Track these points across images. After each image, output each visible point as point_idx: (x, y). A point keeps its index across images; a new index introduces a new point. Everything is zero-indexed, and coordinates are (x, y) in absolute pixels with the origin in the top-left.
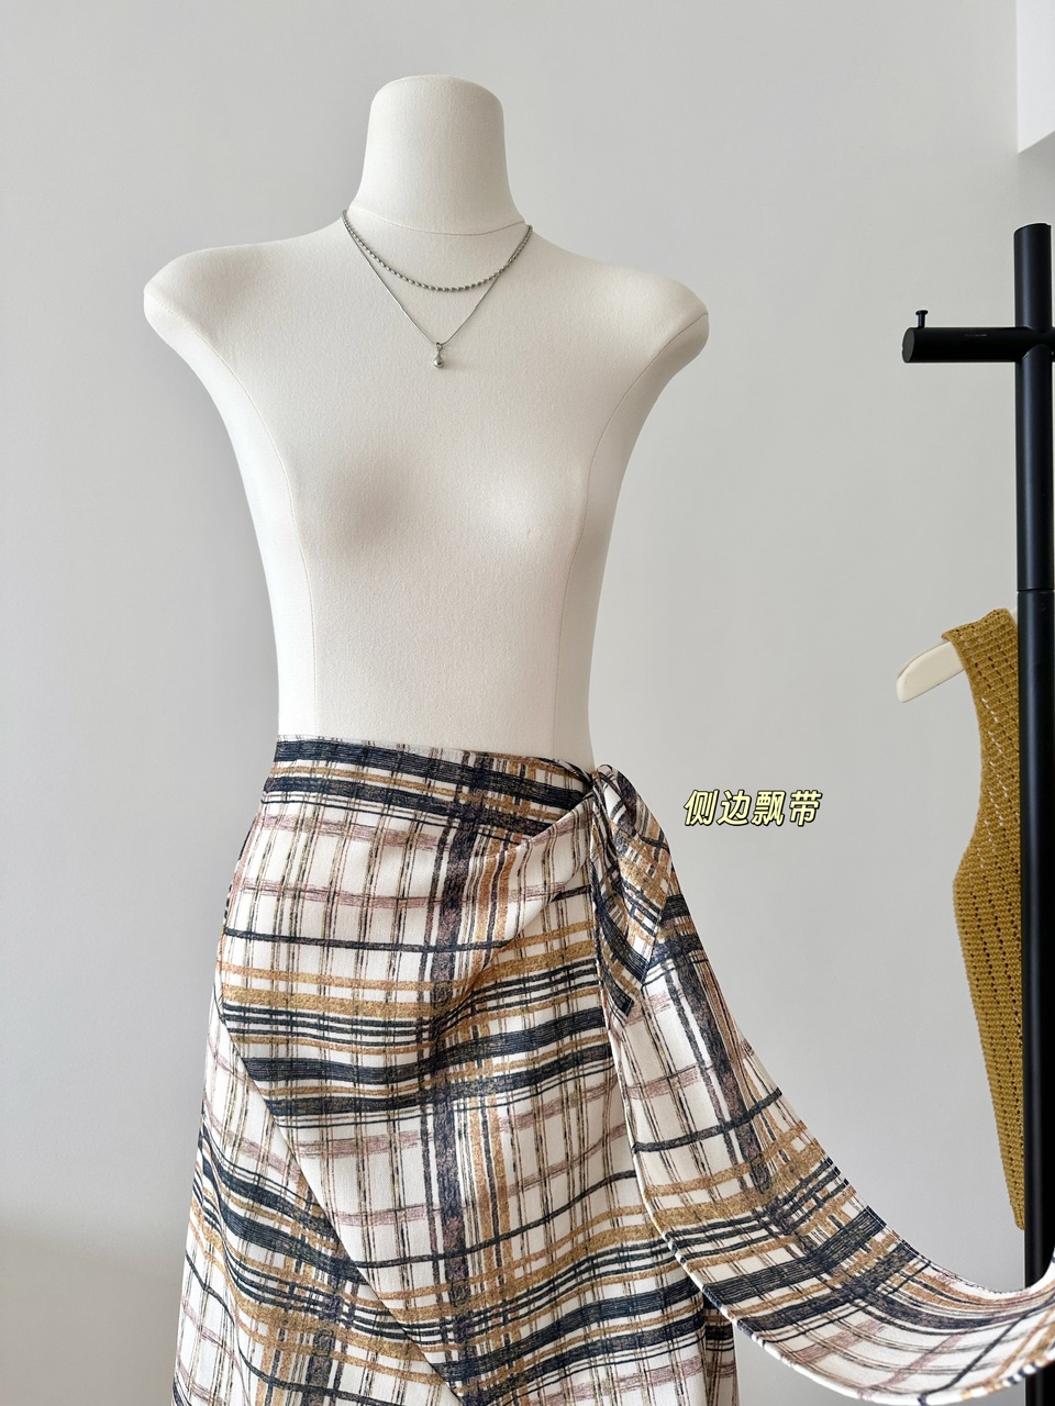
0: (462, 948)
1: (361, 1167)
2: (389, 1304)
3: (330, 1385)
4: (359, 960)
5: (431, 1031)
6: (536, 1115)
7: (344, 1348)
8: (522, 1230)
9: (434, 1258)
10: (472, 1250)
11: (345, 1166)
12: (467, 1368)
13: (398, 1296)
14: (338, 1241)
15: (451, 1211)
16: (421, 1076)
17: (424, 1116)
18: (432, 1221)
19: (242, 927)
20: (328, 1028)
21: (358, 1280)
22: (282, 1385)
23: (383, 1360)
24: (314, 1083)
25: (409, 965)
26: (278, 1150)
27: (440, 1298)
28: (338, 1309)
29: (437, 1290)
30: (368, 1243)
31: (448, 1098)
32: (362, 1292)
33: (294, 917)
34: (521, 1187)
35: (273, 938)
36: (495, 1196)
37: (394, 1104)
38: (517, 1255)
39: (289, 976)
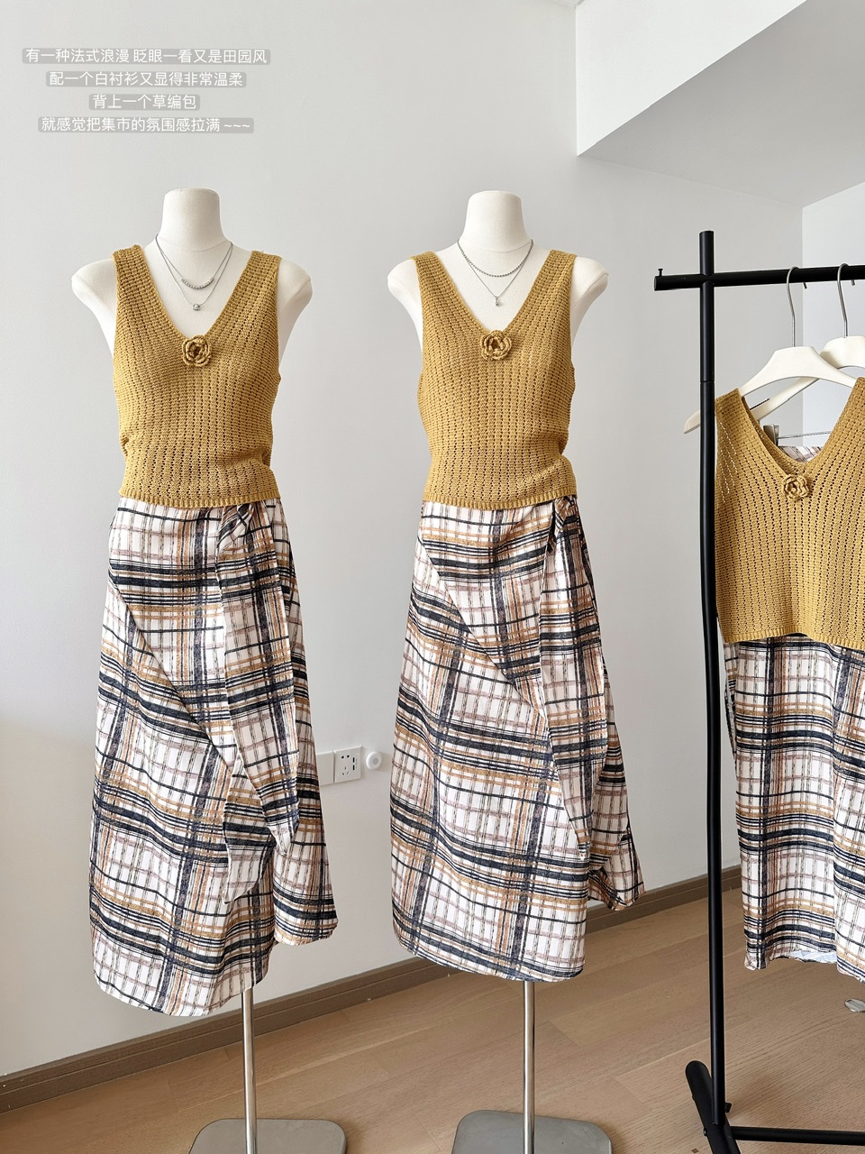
0: (503, 524)
1: (469, 594)
2: (479, 641)
3: (459, 669)
4: (469, 527)
5: (493, 552)
6: (530, 580)
7: (464, 655)
8: (527, 618)
9: (495, 625)
10: (508, 623)
11: (464, 594)
12: (508, 665)
13: (483, 637)
14: (462, 618)
15: (501, 609)
16: (490, 569)
17: (491, 582)
18: (494, 611)
19: (429, 514)
20: (459, 550)
21: (468, 632)
22: (443, 667)
23: (477, 661)
24: (454, 568)
25: (485, 530)
26: (442, 587)
27: (498, 640)
28: (462, 642)
29: (496, 636)
30: (472, 618)
31: (499, 576)
32: (470, 636)
33: (447, 511)
34: (525, 603)
36: (516, 605)
37: (480, 577)
38: (525, 627)
39: (445, 531)
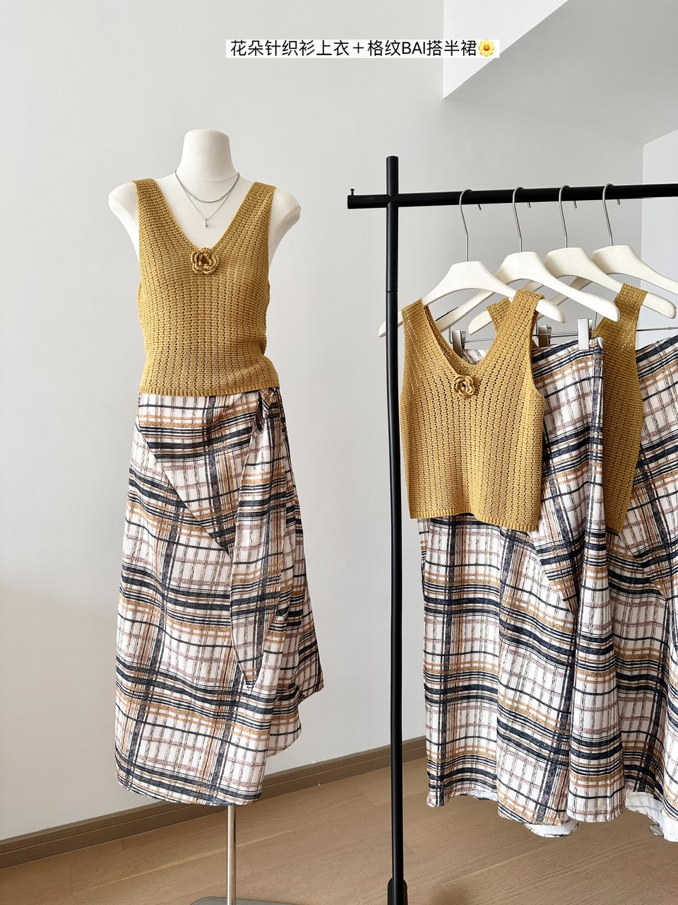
0: (216, 408)
1: (185, 473)
2: (195, 514)
3: (176, 541)
4: (183, 412)
5: (206, 432)
6: (242, 455)
7: (180, 530)
8: (238, 490)
9: (209, 499)
10: (221, 496)
11: (180, 473)
12: (221, 533)
13: (198, 511)
14: (178, 496)
15: (215, 483)
16: (204, 446)
17: (206, 459)
18: (208, 487)
19: (145, 403)
20: (174, 432)
21: (185, 507)
22: (162, 540)
23: (193, 533)
24: (170, 450)
25: (199, 413)
26: (159, 469)
27: (211, 511)
28: (178, 518)
29: (210, 508)
30: (188, 495)
31: (213, 453)
32: (186, 511)
33: (162, 400)
35: (155, 406)
36: (229, 479)
37: (196, 455)
39: (161, 417)
